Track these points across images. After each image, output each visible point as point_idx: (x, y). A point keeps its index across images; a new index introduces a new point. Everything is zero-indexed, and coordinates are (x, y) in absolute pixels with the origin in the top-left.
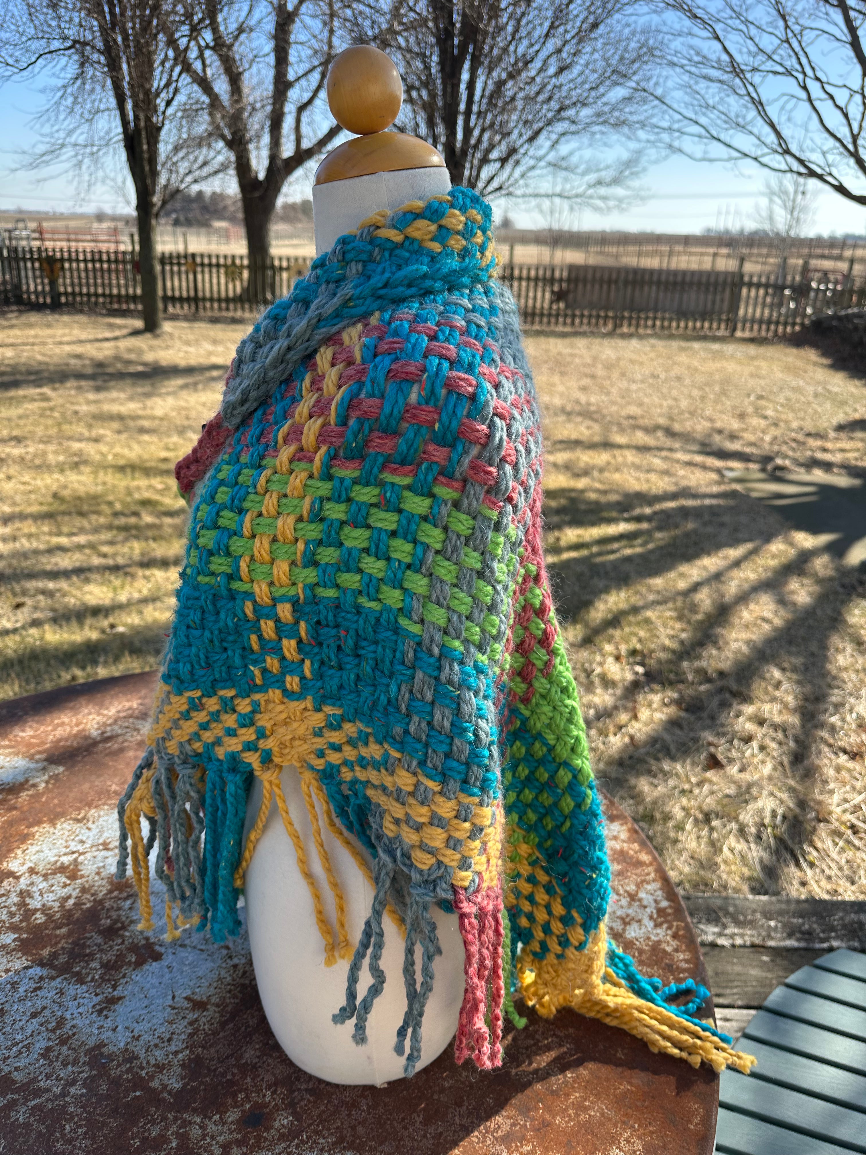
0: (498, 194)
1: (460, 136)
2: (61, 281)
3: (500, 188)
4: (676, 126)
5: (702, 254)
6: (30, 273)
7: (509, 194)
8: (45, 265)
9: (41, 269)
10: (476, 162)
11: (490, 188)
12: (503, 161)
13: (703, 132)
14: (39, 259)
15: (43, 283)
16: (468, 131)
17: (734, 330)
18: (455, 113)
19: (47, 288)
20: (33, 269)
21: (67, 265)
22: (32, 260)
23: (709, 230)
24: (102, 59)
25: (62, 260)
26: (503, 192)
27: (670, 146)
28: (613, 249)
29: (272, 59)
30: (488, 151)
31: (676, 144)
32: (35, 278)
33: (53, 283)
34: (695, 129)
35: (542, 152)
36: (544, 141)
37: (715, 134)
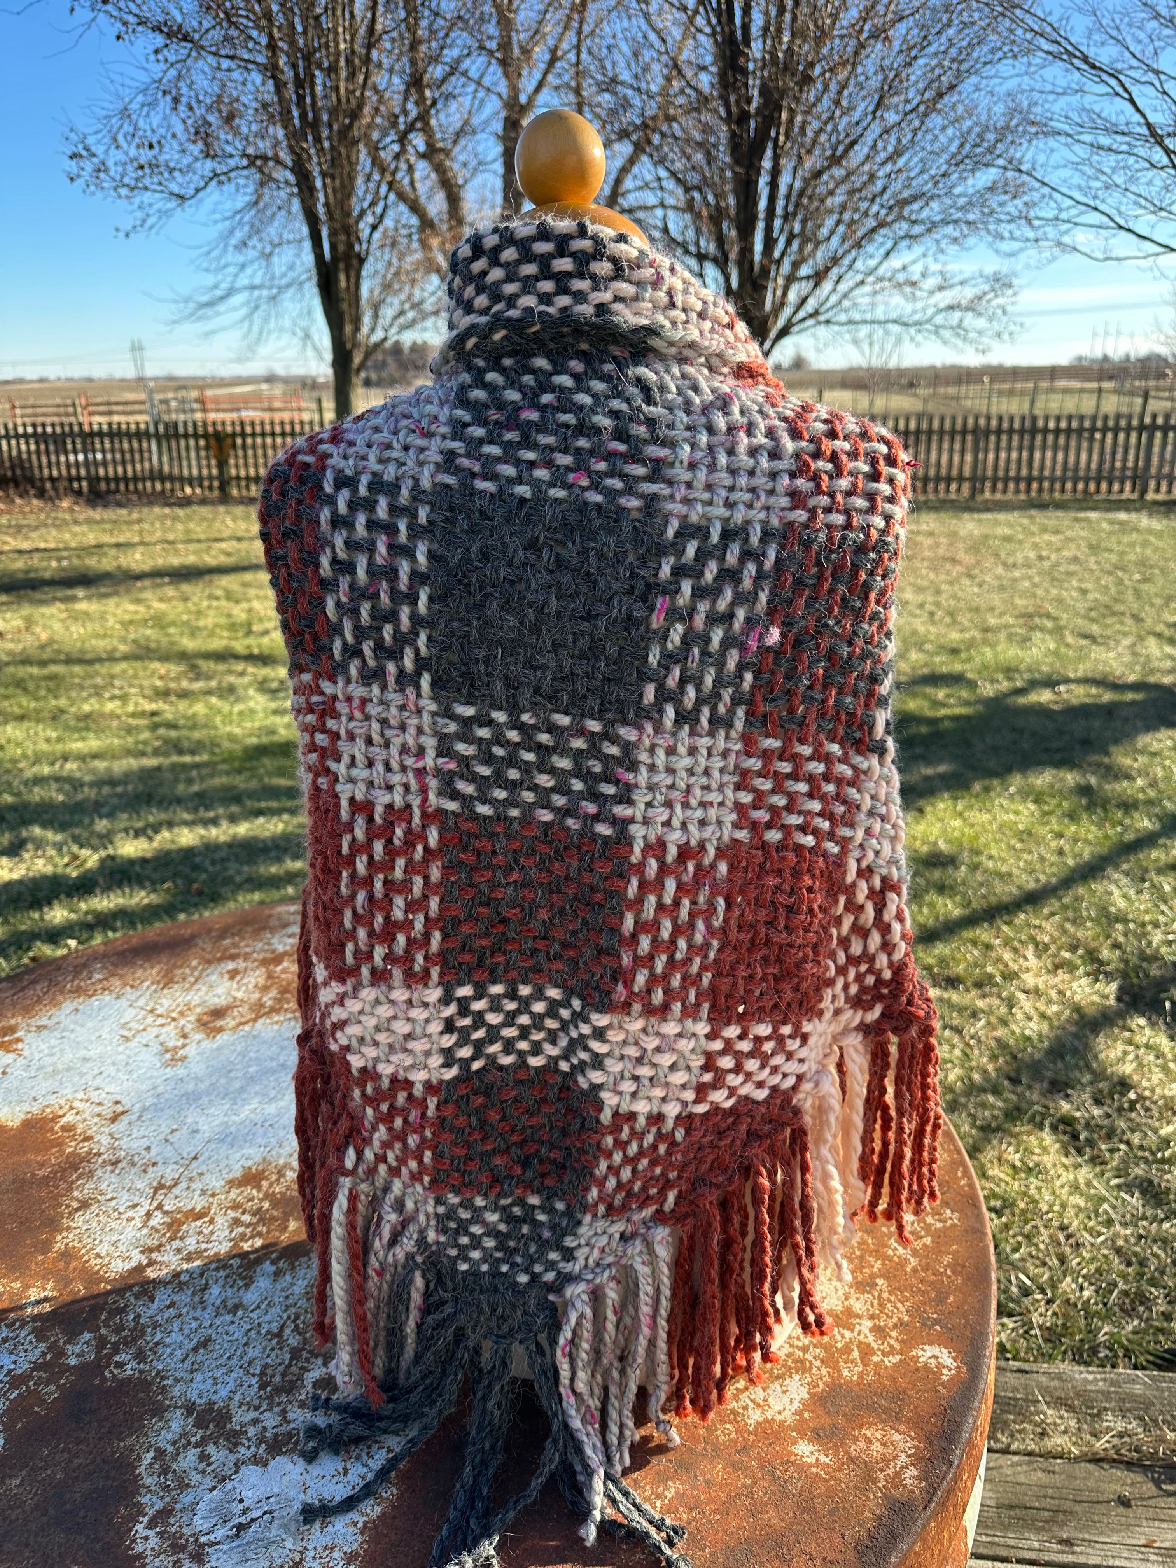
0: (810, 322)
1: (758, 247)
2: (232, 461)
3: (816, 313)
4: (1064, 215)
5: (1082, 391)
6: (193, 454)
7: (828, 322)
8: (213, 442)
9: (207, 448)
10: (780, 281)
11: (801, 314)
12: (818, 277)
13: (1105, 219)
14: (206, 436)
15: (209, 466)
16: (769, 242)
17: (1144, 492)
18: (754, 218)
19: (215, 472)
20: (198, 448)
21: (239, 441)
22: (196, 436)
23: (1080, 359)
24: (292, 179)
25: (234, 435)
26: (822, 318)
27: (1059, 244)
28: (951, 390)
29: (499, 167)
30: (796, 265)
31: (1066, 239)
32: (198, 458)
33: (222, 464)
34: (1095, 218)
35: (872, 263)
36: (875, 249)
37: (1122, 223)
